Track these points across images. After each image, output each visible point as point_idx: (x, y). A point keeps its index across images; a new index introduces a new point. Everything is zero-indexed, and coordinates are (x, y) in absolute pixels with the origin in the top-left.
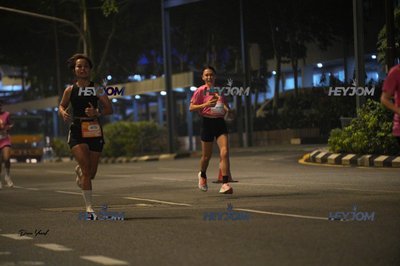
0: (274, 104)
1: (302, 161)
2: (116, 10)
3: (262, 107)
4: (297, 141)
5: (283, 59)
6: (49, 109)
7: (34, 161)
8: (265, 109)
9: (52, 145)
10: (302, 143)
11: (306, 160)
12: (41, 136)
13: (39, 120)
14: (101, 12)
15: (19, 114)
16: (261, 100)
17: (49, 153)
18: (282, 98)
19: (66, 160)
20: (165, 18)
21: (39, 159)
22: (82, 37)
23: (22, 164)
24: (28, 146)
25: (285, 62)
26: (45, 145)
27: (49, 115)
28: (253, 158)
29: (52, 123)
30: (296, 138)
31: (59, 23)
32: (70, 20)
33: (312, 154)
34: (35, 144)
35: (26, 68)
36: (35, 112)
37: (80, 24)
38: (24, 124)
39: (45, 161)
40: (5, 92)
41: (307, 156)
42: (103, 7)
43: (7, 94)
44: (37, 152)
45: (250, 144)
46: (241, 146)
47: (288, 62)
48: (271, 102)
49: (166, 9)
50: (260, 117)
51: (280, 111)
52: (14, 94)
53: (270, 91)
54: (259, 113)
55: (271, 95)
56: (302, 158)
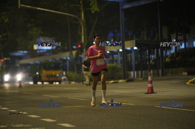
0: (174, 55)
1: (188, 83)
2: (98, 10)
3: (169, 57)
4: (186, 74)
5: (179, 33)
6: (65, 58)
7: (57, 83)
8: (170, 58)
9: (66, 75)
10: (188, 74)
11: (190, 83)
12: (61, 71)
13: (60, 64)
14: (90, 11)
15: (50, 60)
16: (168, 53)
17: (65, 79)
18: (178, 53)
19: (73, 83)
20: (122, 14)
21: (60, 82)
22: (81, 23)
23: (51, 85)
24: (55, 76)
25: (179, 35)
26: (63, 76)
27: (65, 61)
28: (164, 81)
29: (66, 65)
30: (185, 72)
31: (70, 17)
32: (76, 15)
33: (193, 80)
34: (58, 75)
35: (54, 38)
36: (58, 59)
37: (80, 17)
38: (53, 66)
39: (63, 83)
40: (43, 50)
41: (190, 81)
42: (91, 9)
43: (45, 51)
44: (59, 79)
45: (163, 75)
46: (159, 76)
47: (181, 35)
48: (173, 54)
49: (122, 10)
50: (168, 62)
51: (177, 59)
52: (48, 51)
53: (172, 49)
54: (167, 60)
55: (173, 51)
56: (188, 82)
